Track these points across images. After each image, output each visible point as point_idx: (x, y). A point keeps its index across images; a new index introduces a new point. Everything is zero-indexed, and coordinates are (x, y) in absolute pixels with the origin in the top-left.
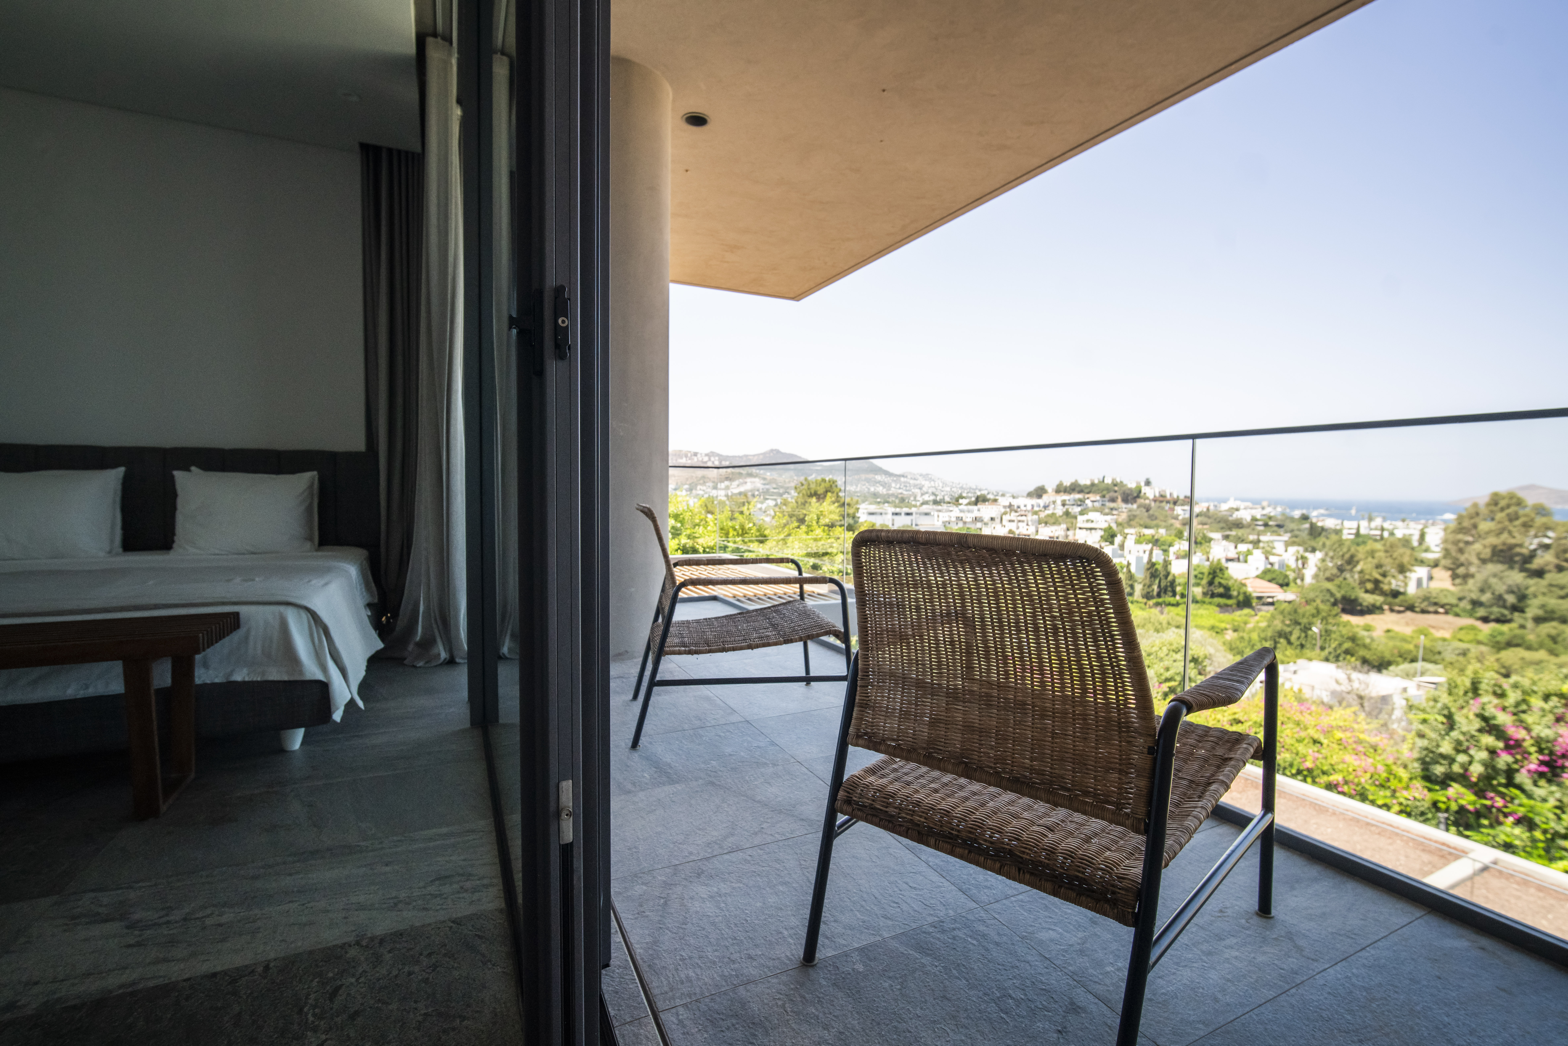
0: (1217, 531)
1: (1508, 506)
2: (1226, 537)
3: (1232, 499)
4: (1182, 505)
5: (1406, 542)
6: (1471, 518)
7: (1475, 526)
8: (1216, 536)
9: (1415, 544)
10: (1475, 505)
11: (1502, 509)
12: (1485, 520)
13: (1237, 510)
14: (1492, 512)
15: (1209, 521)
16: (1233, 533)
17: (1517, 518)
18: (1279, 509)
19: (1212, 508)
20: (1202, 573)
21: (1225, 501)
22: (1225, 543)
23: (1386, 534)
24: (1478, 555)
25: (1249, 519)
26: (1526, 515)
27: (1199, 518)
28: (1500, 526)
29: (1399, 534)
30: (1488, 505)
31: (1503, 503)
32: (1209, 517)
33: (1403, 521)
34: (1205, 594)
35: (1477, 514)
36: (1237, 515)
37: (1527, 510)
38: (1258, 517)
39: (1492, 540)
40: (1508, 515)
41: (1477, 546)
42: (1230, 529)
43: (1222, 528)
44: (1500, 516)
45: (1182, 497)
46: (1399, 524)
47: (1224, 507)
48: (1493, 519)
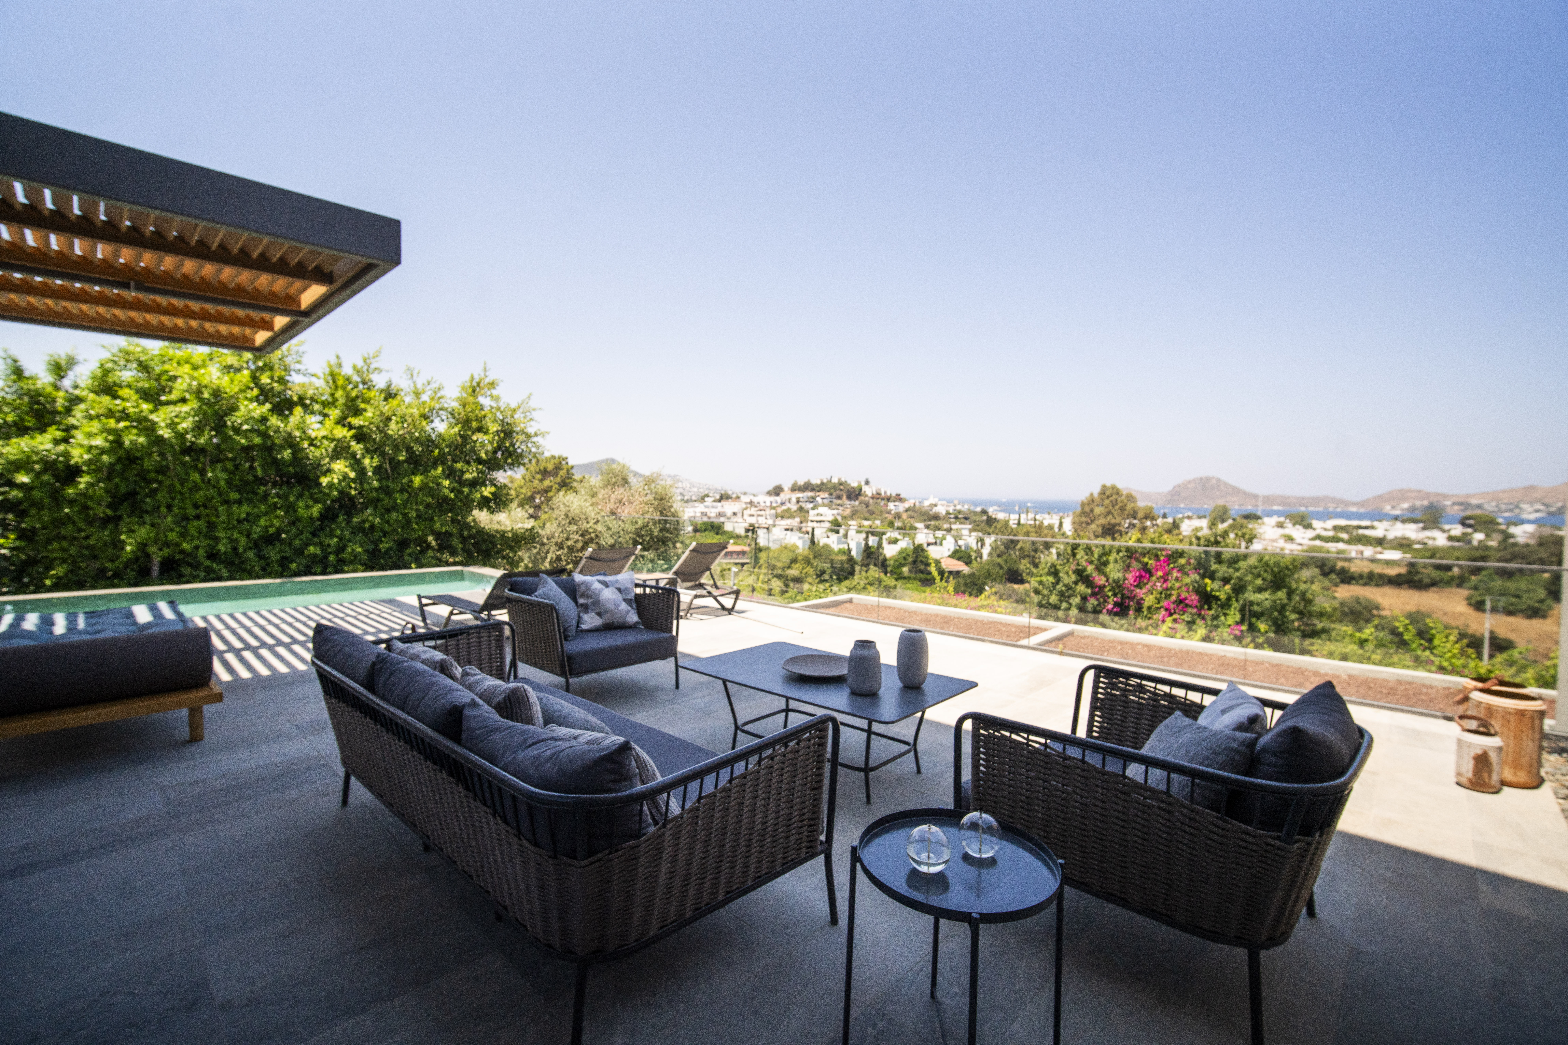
0: (921, 522)
1: (1112, 495)
2: (927, 527)
3: (932, 497)
4: (894, 501)
5: (1050, 527)
6: (1089, 504)
7: (1092, 511)
8: (920, 525)
9: (1056, 530)
10: (1092, 495)
11: (1108, 498)
12: (1098, 505)
13: (936, 505)
14: (1102, 499)
15: (915, 515)
16: (932, 523)
17: (1117, 504)
18: (966, 507)
19: (917, 503)
20: (908, 555)
21: (927, 499)
22: (926, 531)
23: (1037, 523)
24: (1094, 532)
25: (944, 513)
26: (1121, 501)
27: (908, 513)
28: (1107, 510)
29: (1046, 523)
30: (1100, 494)
31: (1108, 492)
32: (915, 512)
34: (910, 571)
35: (1093, 501)
36: (935, 510)
37: (1122, 498)
38: (951, 511)
39: (1102, 521)
40: (1111, 502)
41: (1093, 526)
42: (930, 520)
43: (925, 520)
44: (1107, 502)
45: (894, 495)
46: (1046, 516)
47: (926, 503)
48: (1102, 505)
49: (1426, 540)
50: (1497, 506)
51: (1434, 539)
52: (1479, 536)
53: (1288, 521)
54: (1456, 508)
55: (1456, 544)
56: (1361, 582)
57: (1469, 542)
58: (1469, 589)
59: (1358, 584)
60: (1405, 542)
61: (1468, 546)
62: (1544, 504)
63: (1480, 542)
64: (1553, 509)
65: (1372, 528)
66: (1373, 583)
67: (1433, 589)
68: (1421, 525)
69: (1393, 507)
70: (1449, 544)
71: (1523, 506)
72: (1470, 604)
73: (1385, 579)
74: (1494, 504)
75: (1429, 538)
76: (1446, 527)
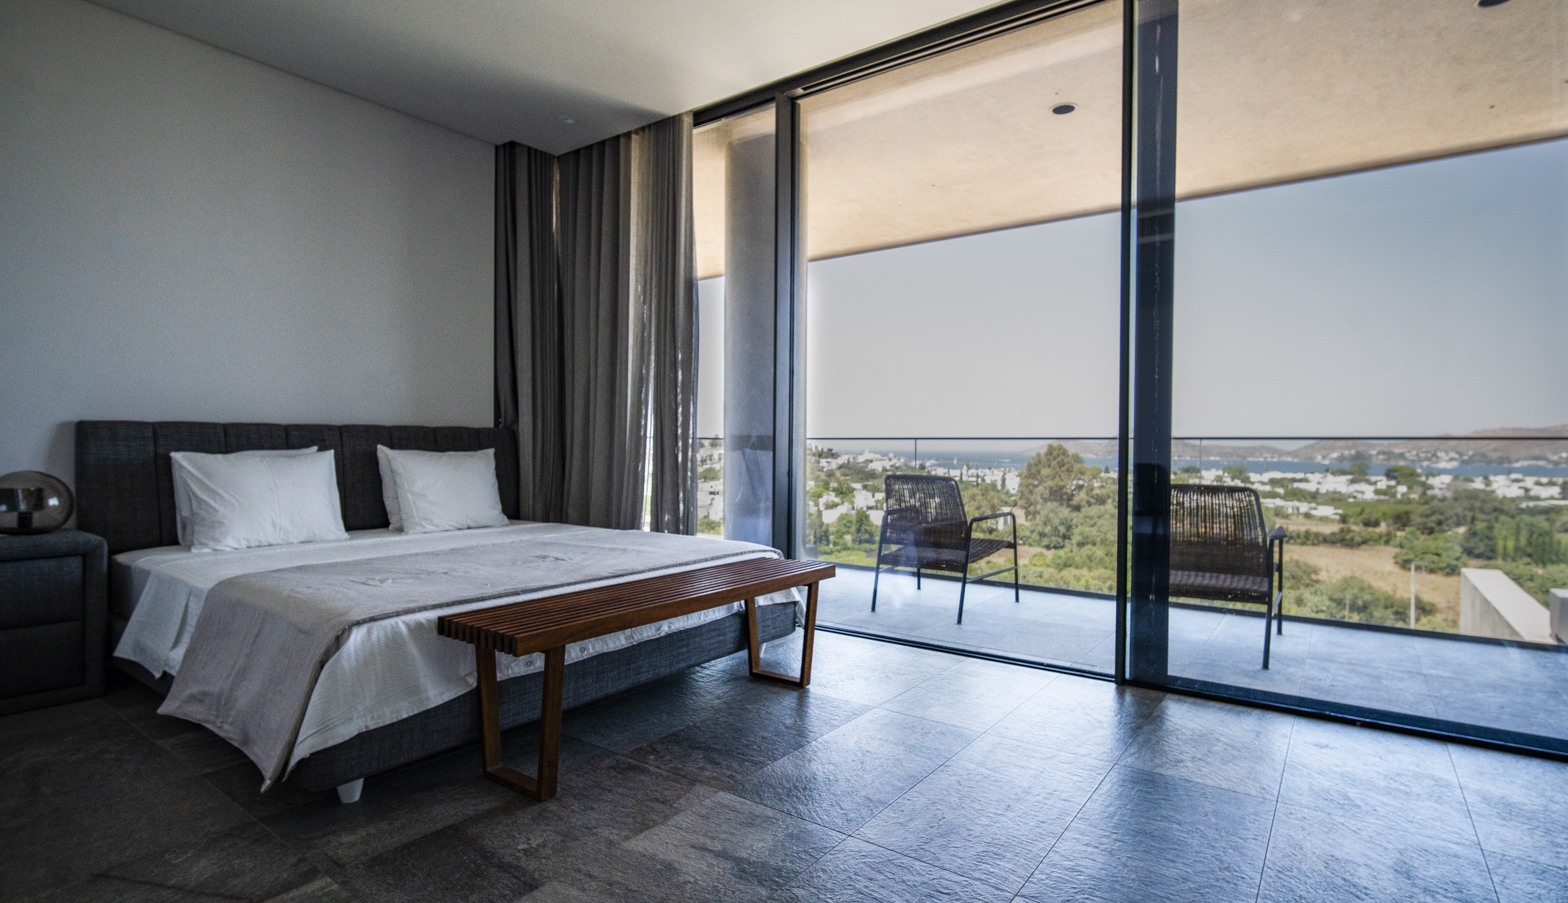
0: (857, 482)
1: (1058, 455)
2: (865, 487)
3: (867, 452)
4: (826, 457)
5: (993, 485)
6: (1036, 465)
7: (1039, 472)
8: (857, 486)
9: (999, 488)
10: (1038, 455)
11: (1055, 458)
12: (1045, 467)
13: (871, 461)
14: (1049, 460)
15: (850, 472)
16: (870, 483)
17: (1064, 465)
18: (902, 460)
19: (851, 460)
20: (850, 522)
21: (861, 454)
22: (864, 492)
23: (980, 480)
24: (1042, 495)
25: (880, 469)
26: (1068, 463)
27: (842, 470)
28: (1054, 471)
29: (988, 480)
30: (1046, 454)
31: (1055, 453)
32: (850, 469)
33: (990, 469)
34: (854, 541)
35: (1040, 462)
36: (871, 466)
37: (1069, 459)
38: (888, 468)
39: (1050, 483)
40: (1058, 463)
41: (1041, 488)
42: (867, 480)
43: (862, 479)
44: (1054, 463)
45: (825, 450)
46: (987, 471)
47: (861, 459)
48: (1049, 466)
49: (1355, 494)
50: (1417, 455)
51: (1363, 493)
52: (1402, 489)
53: (1226, 474)
54: (1381, 457)
55: (1382, 497)
56: (1298, 541)
57: (1394, 495)
58: (1395, 546)
59: (1295, 543)
60: (1336, 496)
61: (1392, 500)
62: (1457, 453)
63: (1403, 495)
64: (1466, 458)
65: (1305, 480)
66: (1309, 542)
67: (1363, 547)
68: (1350, 477)
69: (1324, 457)
70: (1376, 497)
71: (1440, 454)
72: (1396, 563)
73: (1321, 539)
74: (1414, 452)
75: (1357, 491)
76: (1373, 479)
